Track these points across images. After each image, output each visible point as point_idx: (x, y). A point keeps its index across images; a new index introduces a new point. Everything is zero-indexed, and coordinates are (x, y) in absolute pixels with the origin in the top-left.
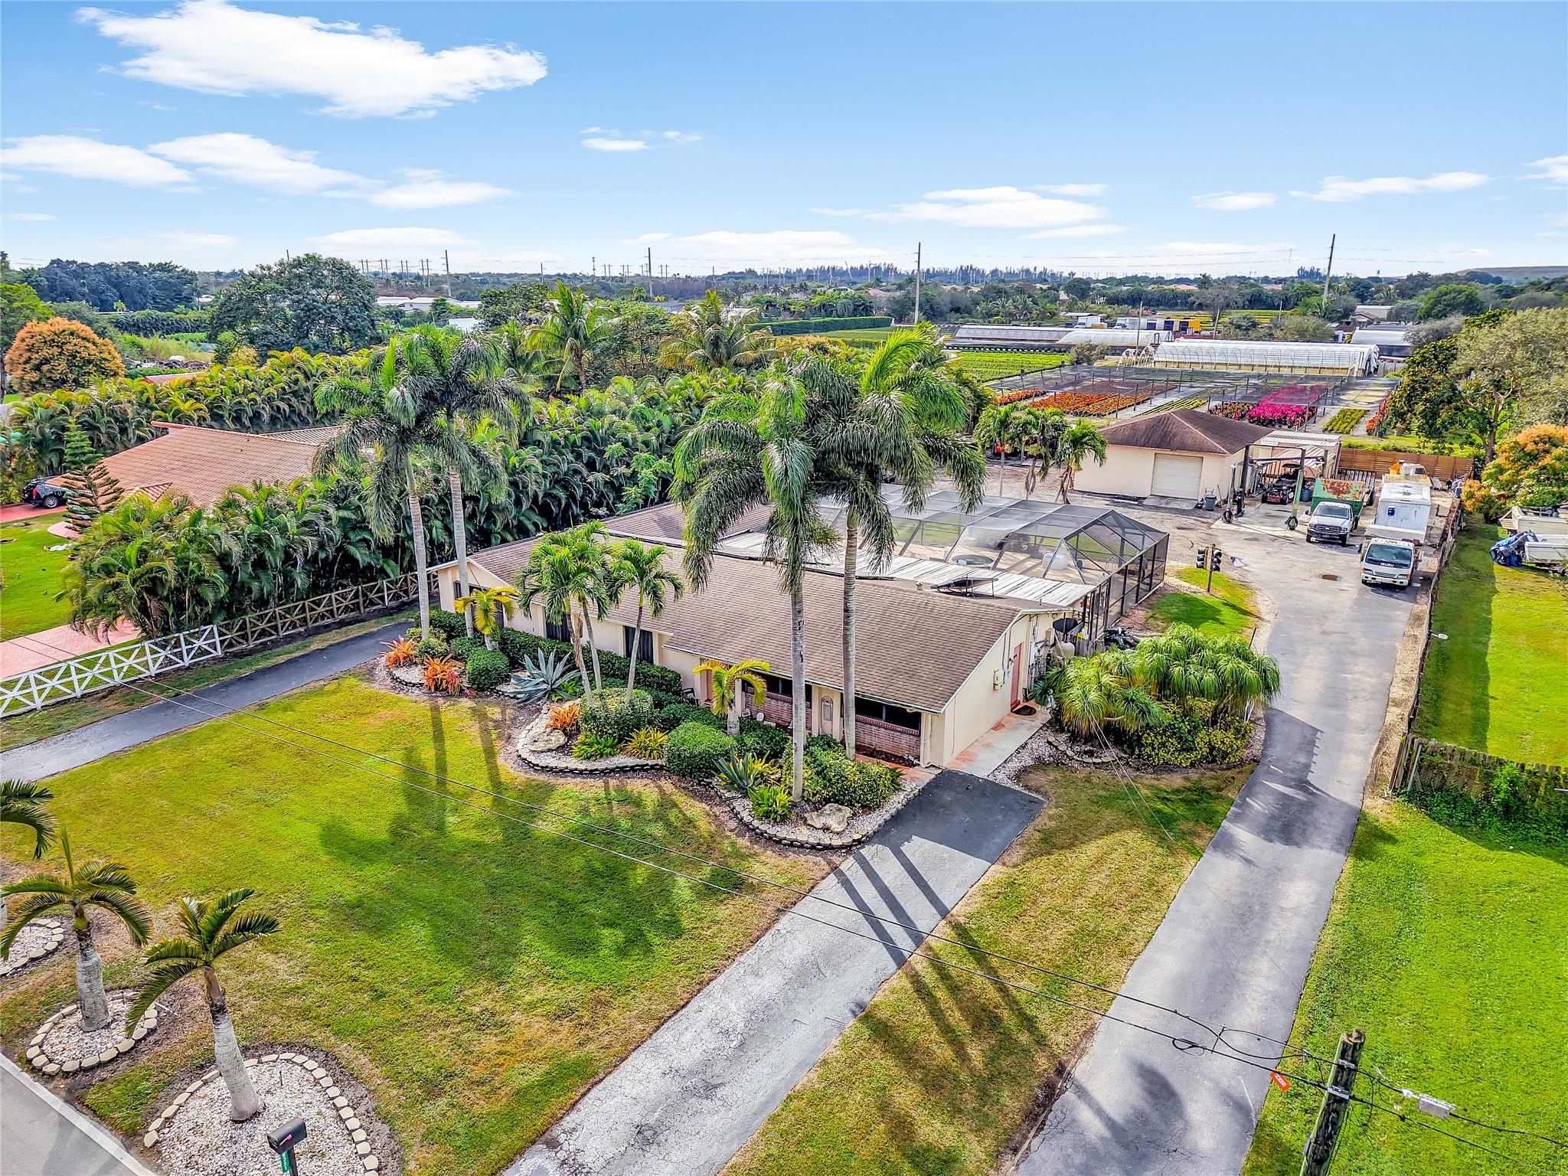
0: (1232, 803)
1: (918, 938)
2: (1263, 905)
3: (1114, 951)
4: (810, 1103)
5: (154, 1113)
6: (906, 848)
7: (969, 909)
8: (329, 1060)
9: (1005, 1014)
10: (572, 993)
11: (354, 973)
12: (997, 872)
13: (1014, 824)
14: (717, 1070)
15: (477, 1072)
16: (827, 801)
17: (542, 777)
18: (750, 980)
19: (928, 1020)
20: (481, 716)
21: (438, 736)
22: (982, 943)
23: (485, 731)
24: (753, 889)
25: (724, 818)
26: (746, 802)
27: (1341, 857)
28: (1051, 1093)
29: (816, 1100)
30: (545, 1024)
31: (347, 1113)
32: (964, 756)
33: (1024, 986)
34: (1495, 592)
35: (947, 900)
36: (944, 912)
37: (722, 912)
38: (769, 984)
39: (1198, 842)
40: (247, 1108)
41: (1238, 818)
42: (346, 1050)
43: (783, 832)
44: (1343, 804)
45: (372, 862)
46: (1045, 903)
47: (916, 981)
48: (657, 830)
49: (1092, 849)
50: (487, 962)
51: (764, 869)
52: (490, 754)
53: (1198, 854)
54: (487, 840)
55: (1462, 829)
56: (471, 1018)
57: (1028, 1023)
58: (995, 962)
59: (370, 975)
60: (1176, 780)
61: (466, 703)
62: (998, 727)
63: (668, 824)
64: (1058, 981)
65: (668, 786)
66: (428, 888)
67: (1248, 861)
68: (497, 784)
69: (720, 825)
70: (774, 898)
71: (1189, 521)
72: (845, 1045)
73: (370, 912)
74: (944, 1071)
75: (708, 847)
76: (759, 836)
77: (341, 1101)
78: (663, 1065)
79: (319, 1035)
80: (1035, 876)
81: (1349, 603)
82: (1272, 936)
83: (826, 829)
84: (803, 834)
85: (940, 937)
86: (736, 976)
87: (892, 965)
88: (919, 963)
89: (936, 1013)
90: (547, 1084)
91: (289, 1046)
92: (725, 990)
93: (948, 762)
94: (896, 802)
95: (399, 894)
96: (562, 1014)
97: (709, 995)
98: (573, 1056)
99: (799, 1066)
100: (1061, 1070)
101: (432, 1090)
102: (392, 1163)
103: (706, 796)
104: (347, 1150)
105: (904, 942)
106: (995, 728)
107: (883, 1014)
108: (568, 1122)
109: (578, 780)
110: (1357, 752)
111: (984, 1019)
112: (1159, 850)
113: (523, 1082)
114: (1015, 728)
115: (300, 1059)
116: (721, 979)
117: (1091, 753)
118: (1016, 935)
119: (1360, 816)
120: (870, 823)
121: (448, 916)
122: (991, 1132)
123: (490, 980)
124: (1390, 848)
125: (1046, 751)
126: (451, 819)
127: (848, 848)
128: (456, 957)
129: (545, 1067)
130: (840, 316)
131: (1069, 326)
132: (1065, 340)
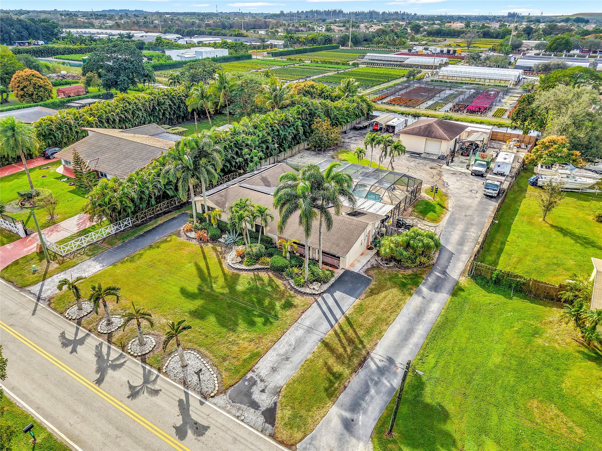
0: (423, 279)
1: (336, 321)
2: (425, 310)
3: (385, 323)
4: (310, 362)
5: (163, 365)
6: (335, 294)
7: (349, 312)
8: (199, 352)
9: (356, 340)
10: (253, 335)
11: (199, 330)
12: (358, 301)
13: (364, 287)
14: (289, 354)
15: (234, 355)
16: (314, 281)
17: (235, 271)
18: (295, 332)
19: (338, 342)
20: (216, 250)
21: (205, 258)
22: (352, 321)
23: (218, 256)
24: (295, 306)
25: (287, 284)
26: (292, 280)
27: (448, 296)
28: (365, 359)
29: (312, 361)
30: (248, 343)
31: (206, 365)
32: (352, 265)
33: (361, 333)
34: (525, 197)
35: (344, 310)
36: (343, 313)
37: (288, 313)
38: (300, 333)
39: (412, 291)
40: (185, 364)
41: (424, 284)
42: (202, 350)
43: (302, 290)
44: (453, 279)
45: (196, 299)
46: (369, 310)
47: (335, 332)
48: (269, 289)
49: (383, 294)
50: (231, 327)
51: (298, 301)
52: (221, 264)
53: (411, 295)
54: (225, 292)
55: (483, 287)
56: (230, 342)
57: (361, 342)
58: (355, 327)
59: (203, 331)
60: (410, 272)
61: (210, 245)
62: (362, 254)
63: (272, 287)
64: (369, 332)
65: (270, 274)
66: (212, 306)
67: (424, 297)
68: (224, 274)
69: (286, 287)
70: (301, 309)
71: (434, 165)
72: (319, 348)
73: (199, 314)
74: (341, 355)
75: (282, 294)
76: (296, 291)
77: (205, 362)
78: (277, 353)
79: (195, 346)
80: (367, 303)
81: (477, 203)
82: (425, 319)
83: (314, 289)
84: (308, 291)
85: (342, 320)
86: (292, 331)
87: (330, 328)
88: (336, 327)
89: (340, 341)
90: (251, 358)
91: (189, 349)
92: (290, 334)
93: (347, 267)
94: (333, 280)
95: (205, 309)
96: (251, 341)
97: (286, 336)
98: (256, 351)
99: (308, 353)
100: (368, 353)
101: (224, 359)
102: (219, 376)
103: (281, 278)
104: (209, 373)
105: (333, 322)
106: (361, 255)
107: (327, 341)
108: (257, 366)
109: (246, 272)
110: (462, 261)
111: (351, 341)
112: (401, 294)
113: (245, 357)
114: (367, 255)
115: (192, 352)
116: (288, 331)
117: (387, 264)
118: (361, 319)
119: (457, 283)
120: (325, 287)
121: (219, 315)
122: (351, 368)
123: (233, 332)
124: (462, 293)
125: (374, 263)
126: (214, 286)
127: (319, 294)
128: (223, 326)
129: (249, 354)
130: (319, 44)
131: (410, 51)
132: (406, 62)
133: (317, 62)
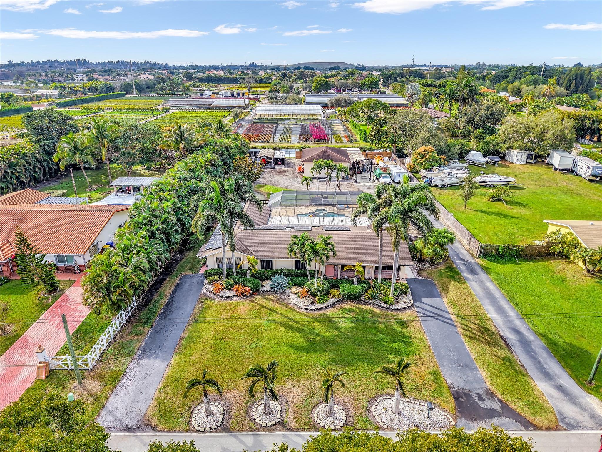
0: (457, 268)
2: (488, 290)
3: (480, 309)
5: (376, 422)
6: (424, 301)
7: (452, 310)
9: (482, 329)
12: (445, 300)
13: (434, 288)
15: (420, 382)
17: (318, 312)
20: (272, 300)
21: (271, 310)
22: (462, 316)
23: (280, 304)
24: (409, 322)
25: (376, 307)
26: (379, 302)
27: (487, 275)
28: (504, 340)
30: (416, 368)
31: (412, 402)
33: (478, 322)
36: (448, 313)
37: (411, 330)
39: (463, 280)
41: (462, 272)
44: (473, 262)
49: (452, 289)
52: (294, 310)
53: (465, 282)
54: (335, 333)
55: (494, 262)
57: (487, 329)
58: (468, 319)
61: (259, 297)
63: (368, 313)
65: (351, 303)
67: (475, 281)
68: (312, 318)
71: (346, 184)
75: (385, 316)
76: (391, 309)
80: (452, 299)
82: (497, 296)
84: (401, 306)
85: (454, 318)
88: (458, 325)
89: (474, 334)
90: (436, 378)
94: (409, 291)
98: (431, 370)
100: (500, 335)
103: (365, 303)
105: (451, 322)
108: (449, 382)
109: (328, 309)
111: (481, 332)
112: (460, 284)
113: (431, 380)
117: (424, 265)
118: (464, 312)
119: (479, 264)
120: (410, 298)
124: (491, 270)
125: (415, 267)
126: (318, 332)
127: (412, 306)
129: (430, 375)
130: (101, 93)
131: (201, 95)
132: (214, 104)
133: (121, 110)
